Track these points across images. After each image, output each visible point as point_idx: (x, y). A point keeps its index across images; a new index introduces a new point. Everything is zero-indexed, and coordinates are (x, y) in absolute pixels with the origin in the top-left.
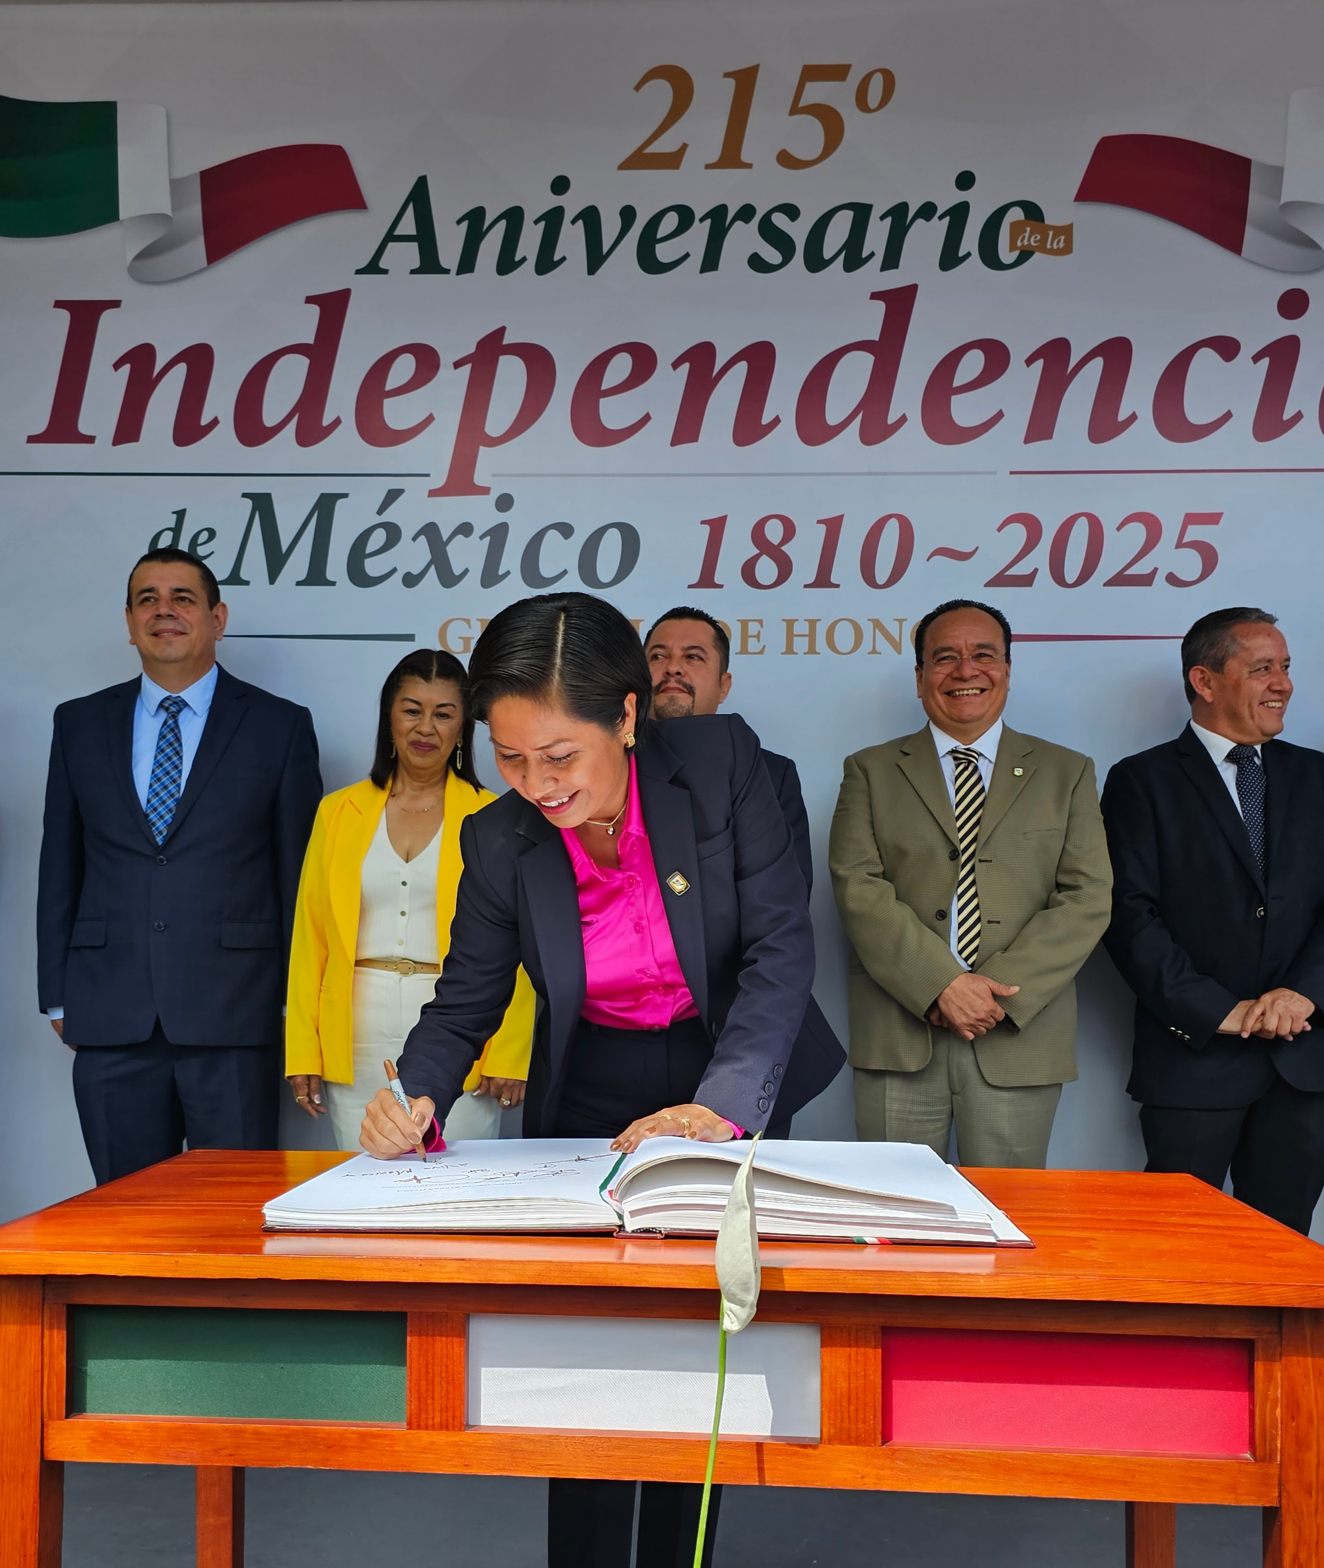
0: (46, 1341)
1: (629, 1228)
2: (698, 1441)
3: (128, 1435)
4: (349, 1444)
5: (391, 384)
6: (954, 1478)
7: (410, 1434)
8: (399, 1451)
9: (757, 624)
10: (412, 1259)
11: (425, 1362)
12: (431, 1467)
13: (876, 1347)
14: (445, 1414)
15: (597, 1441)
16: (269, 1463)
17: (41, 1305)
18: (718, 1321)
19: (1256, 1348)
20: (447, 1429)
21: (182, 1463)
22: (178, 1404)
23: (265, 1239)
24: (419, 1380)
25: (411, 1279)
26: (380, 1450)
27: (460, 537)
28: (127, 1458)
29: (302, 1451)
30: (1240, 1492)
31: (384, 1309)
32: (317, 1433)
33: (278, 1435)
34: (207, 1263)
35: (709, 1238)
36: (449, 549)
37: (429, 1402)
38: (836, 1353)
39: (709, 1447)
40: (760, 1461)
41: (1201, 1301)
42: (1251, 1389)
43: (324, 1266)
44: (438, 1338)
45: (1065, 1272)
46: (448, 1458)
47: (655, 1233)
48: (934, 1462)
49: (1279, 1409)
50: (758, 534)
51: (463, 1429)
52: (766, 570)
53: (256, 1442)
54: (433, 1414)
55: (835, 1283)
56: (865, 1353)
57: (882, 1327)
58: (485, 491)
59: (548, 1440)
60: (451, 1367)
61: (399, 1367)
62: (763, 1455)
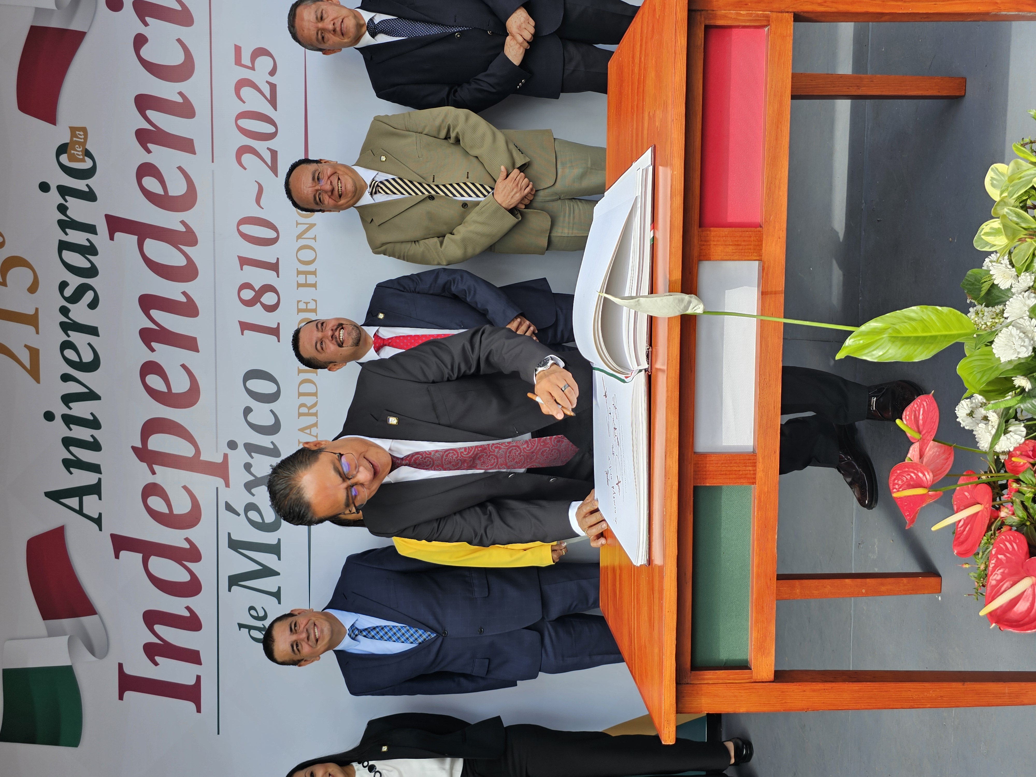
0: (709, 682)
1: (646, 366)
2: (760, 325)
3: (761, 635)
4: (764, 516)
5: (165, 510)
6: (779, 188)
7: (758, 483)
8: (767, 489)
9: (300, 304)
10: (665, 483)
11: (720, 475)
13: (710, 231)
14: (748, 465)
16: (774, 559)
17: (691, 685)
18: (697, 316)
19: (709, 24)
20: (755, 463)
22: (743, 609)
23: (654, 564)
24: (730, 478)
25: (677, 484)
26: (767, 499)
27: (252, 470)
28: (772, 635)
29: (768, 541)
30: (786, 35)
31: (692, 499)
32: (758, 533)
33: (759, 554)
34: (668, 595)
37: (741, 473)
38: (713, 252)
39: (764, 320)
40: (771, 293)
42: (730, 27)
43: (670, 532)
44: (707, 468)
45: (670, 127)
46: (771, 462)
47: (648, 352)
48: (771, 200)
49: (741, 12)
50: (249, 303)
51: (755, 455)
52: (269, 298)
53: (763, 566)
54: (748, 470)
55: (677, 253)
56: (713, 237)
57: (700, 226)
58: (226, 456)
59: (761, 408)
60: (722, 462)
61: (723, 490)
62: (768, 291)
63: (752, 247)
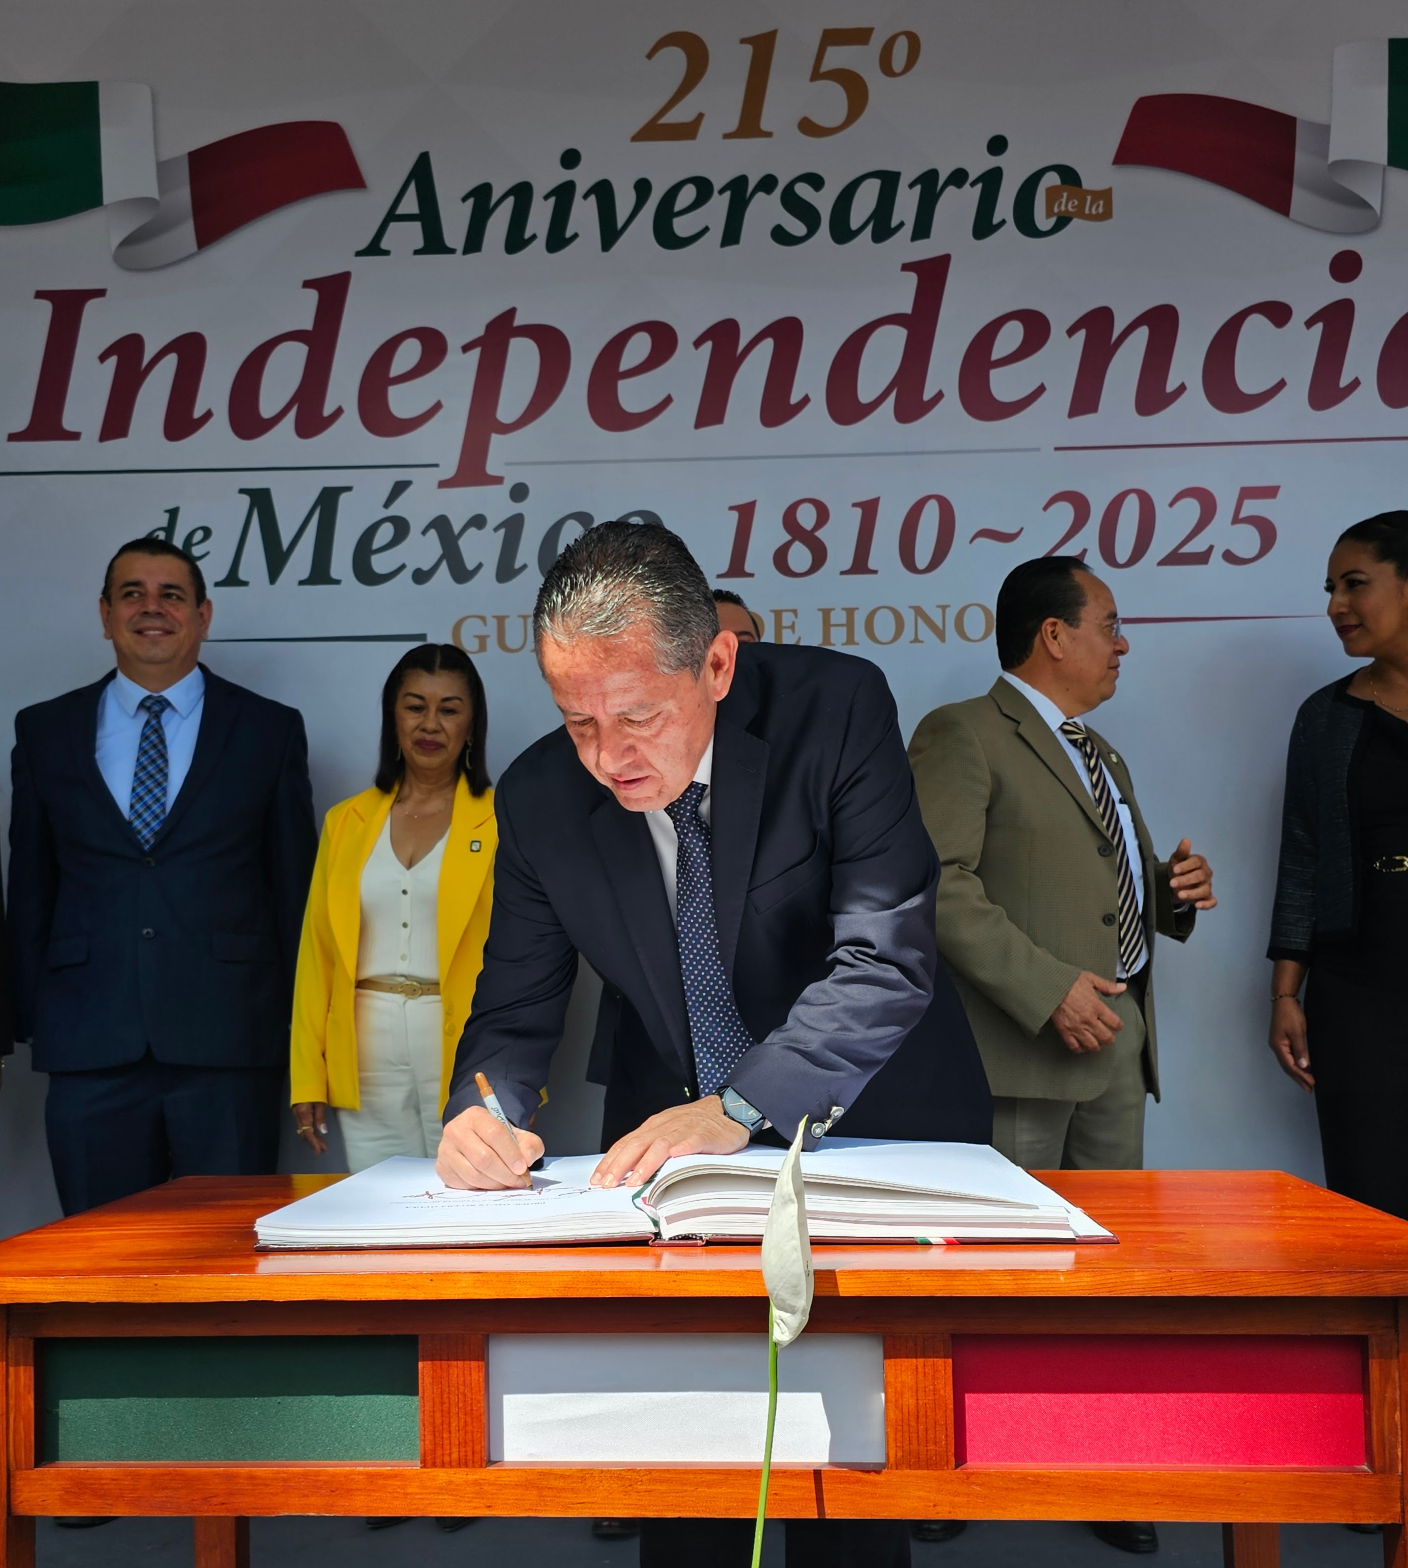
0: (11, 1380)
1: (665, 1235)
2: (749, 1471)
3: (106, 1484)
4: (355, 1486)
5: (396, 370)
6: (1037, 1503)
7: (425, 1472)
8: (412, 1493)
9: (791, 614)
10: (421, 1273)
11: (440, 1390)
12: (449, 1510)
13: (945, 1357)
14: (463, 1449)
15: (634, 1475)
16: (268, 1511)
17: (5, 1339)
18: (766, 1334)
19: (1369, 1345)
20: (467, 1466)
21: (166, 1515)
22: (163, 1448)
23: (258, 1259)
24: (434, 1412)
25: (421, 1296)
26: (389, 1492)
27: (472, 530)
28: (105, 1510)
29: (303, 1497)
30: (1358, 1508)
31: (393, 1333)
32: (319, 1476)
33: (275, 1479)
34: (190, 1285)
35: (755, 1243)
36: (462, 543)
37: (445, 1435)
38: (901, 1366)
39: (761, 1477)
40: (818, 1490)
41: (1307, 1292)
42: (1366, 1392)
43: (322, 1285)
44: (454, 1363)
45: (1154, 1266)
46: (468, 1499)
47: (696, 1239)
48: (1015, 1486)
50: (790, 520)
51: (484, 1464)
52: (800, 557)
53: (251, 1488)
54: (450, 1449)
55: (898, 1286)
56: (933, 1365)
57: (952, 1335)
58: (498, 480)
59: (580, 1475)
60: (469, 1395)
61: (410, 1398)
62: (821, 1483)
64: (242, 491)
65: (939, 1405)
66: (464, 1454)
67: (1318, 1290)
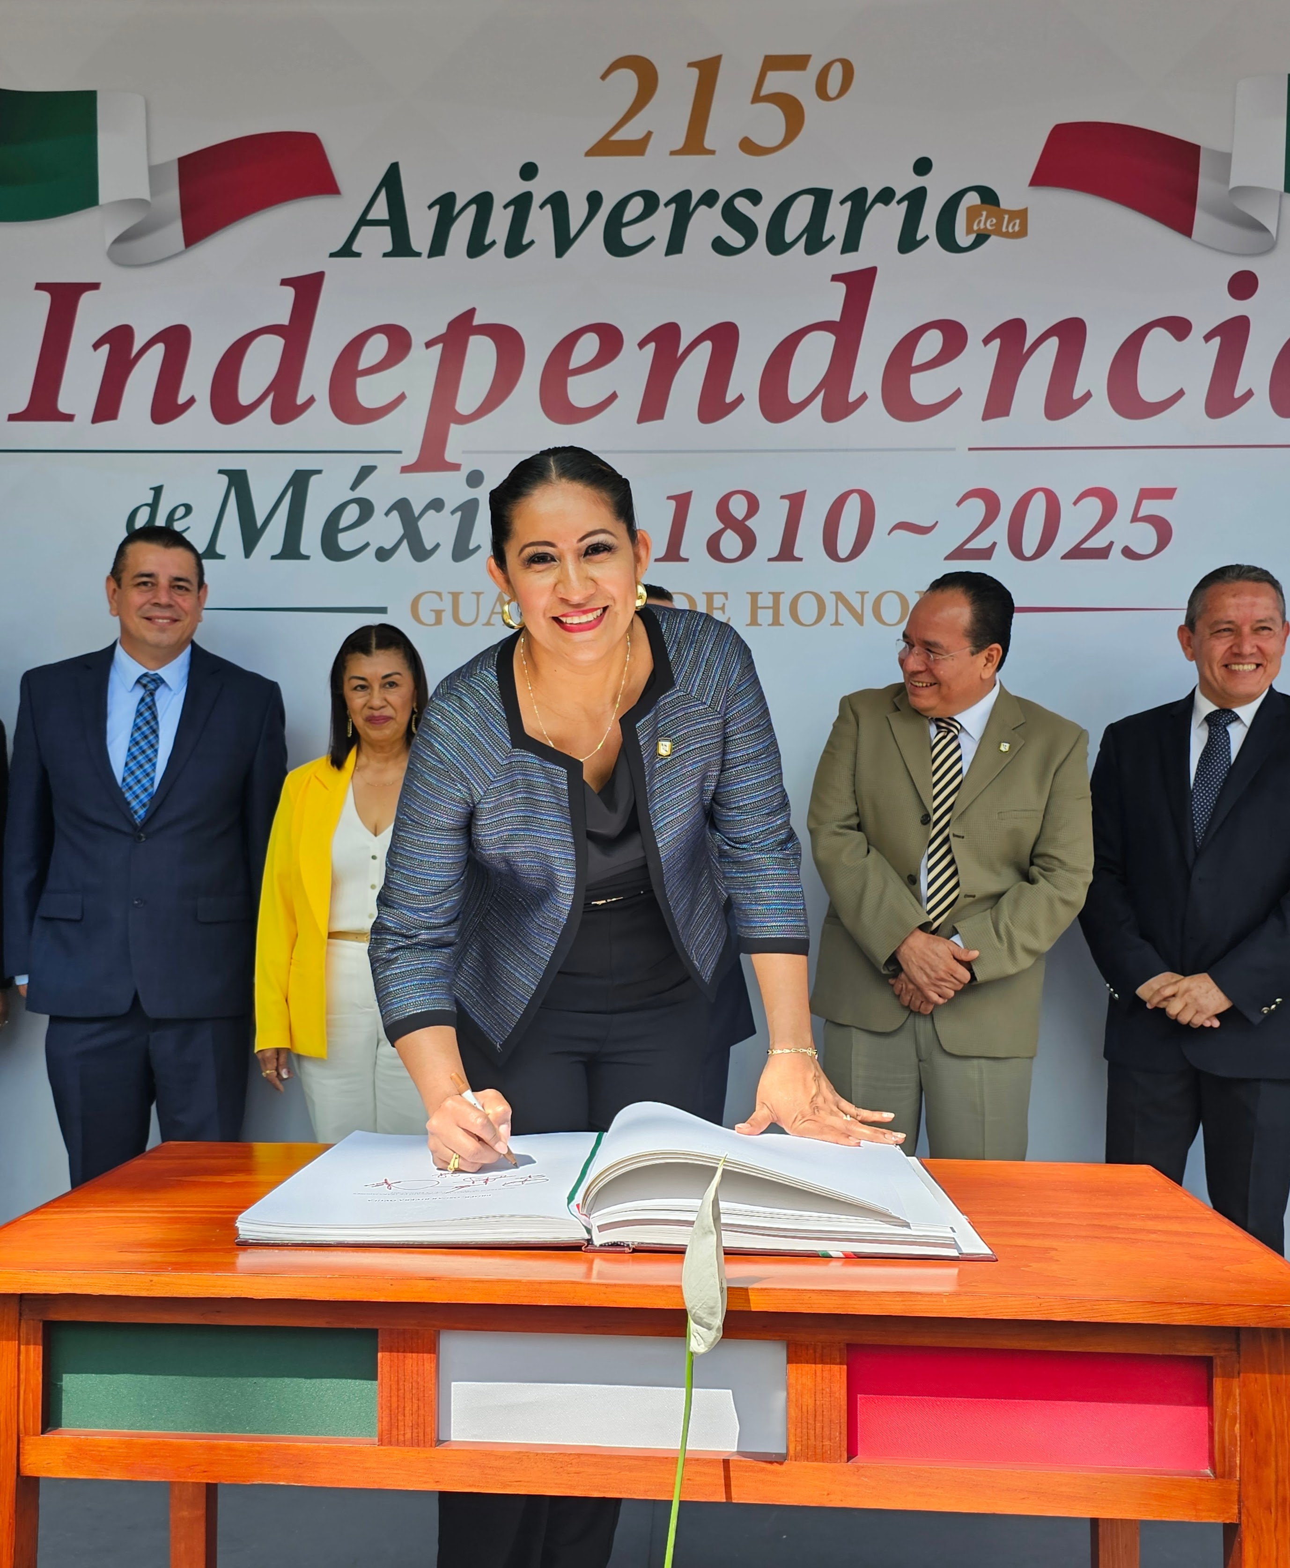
0: (22, 1358)
1: (597, 1242)
2: (666, 1458)
3: (103, 1451)
4: (320, 1460)
5: (364, 363)
6: (917, 1493)
7: (381, 1450)
8: (370, 1468)
9: (723, 597)
11: (396, 1378)
12: (402, 1483)
13: (841, 1364)
14: (415, 1431)
15: (566, 1457)
16: (242, 1479)
17: (17, 1321)
18: (684, 1341)
19: (1214, 1365)
20: (418, 1446)
21: (155, 1479)
22: (153, 1418)
23: (238, 1253)
24: (391, 1397)
25: (382, 1300)
26: (350, 1466)
27: (431, 512)
28: (102, 1473)
29: (274, 1467)
30: (1201, 1508)
31: (355, 1326)
32: (289, 1449)
33: (252, 1451)
35: (677, 1252)
36: (421, 524)
37: (399, 1418)
38: (802, 1370)
39: (677, 1463)
40: (727, 1477)
41: (1159, 1321)
42: (1210, 1405)
43: (296, 1286)
44: (410, 1355)
45: (1026, 1291)
46: (419, 1474)
47: (623, 1247)
48: (898, 1478)
49: (1238, 1426)
50: (723, 509)
52: (731, 544)
53: (229, 1458)
54: (404, 1431)
55: (801, 1304)
56: (830, 1370)
57: (848, 1345)
58: (456, 467)
60: (421, 1383)
61: (370, 1382)
62: (729, 1471)
63: (812, 1442)
64: (221, 472)
65: (835, 1406)
66: (416, 1435)
67: (1169, 1319)
